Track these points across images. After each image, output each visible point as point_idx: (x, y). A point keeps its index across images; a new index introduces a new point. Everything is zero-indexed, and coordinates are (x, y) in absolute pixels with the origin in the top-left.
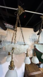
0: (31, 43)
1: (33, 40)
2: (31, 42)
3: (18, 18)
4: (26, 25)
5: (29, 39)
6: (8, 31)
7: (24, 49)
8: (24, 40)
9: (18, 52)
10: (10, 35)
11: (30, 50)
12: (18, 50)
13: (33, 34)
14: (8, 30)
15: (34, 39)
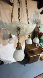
1: (34, 21)
15: (36, 20)
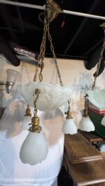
0: (79, 97)
2: (77, 94)
3: (46, 28)
4: (66, 52)
5: (74, 85)
6: (22, 69)
7: (63, 94)
8: (61, 82)
9: (48, 101)
10: (29, 78)
11: (77, 113)
12: (47, 95)
13: (83, 74)
14: (23, 66)
15: (87, 86)
